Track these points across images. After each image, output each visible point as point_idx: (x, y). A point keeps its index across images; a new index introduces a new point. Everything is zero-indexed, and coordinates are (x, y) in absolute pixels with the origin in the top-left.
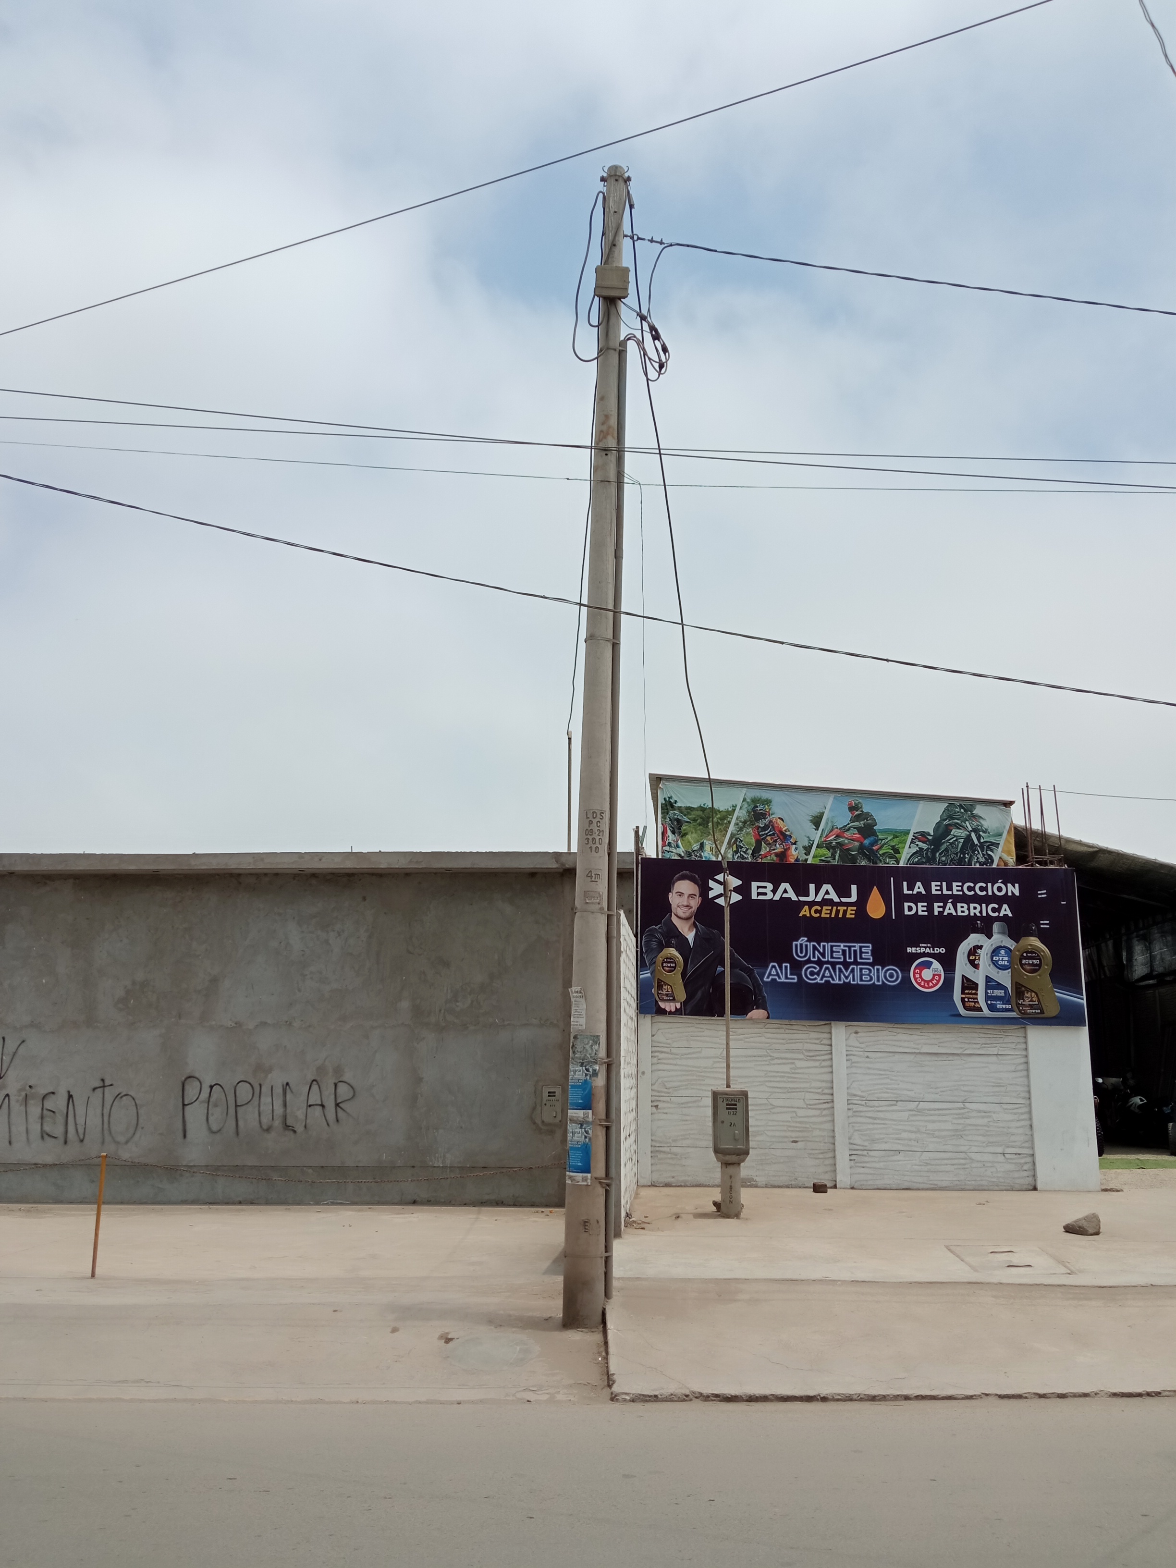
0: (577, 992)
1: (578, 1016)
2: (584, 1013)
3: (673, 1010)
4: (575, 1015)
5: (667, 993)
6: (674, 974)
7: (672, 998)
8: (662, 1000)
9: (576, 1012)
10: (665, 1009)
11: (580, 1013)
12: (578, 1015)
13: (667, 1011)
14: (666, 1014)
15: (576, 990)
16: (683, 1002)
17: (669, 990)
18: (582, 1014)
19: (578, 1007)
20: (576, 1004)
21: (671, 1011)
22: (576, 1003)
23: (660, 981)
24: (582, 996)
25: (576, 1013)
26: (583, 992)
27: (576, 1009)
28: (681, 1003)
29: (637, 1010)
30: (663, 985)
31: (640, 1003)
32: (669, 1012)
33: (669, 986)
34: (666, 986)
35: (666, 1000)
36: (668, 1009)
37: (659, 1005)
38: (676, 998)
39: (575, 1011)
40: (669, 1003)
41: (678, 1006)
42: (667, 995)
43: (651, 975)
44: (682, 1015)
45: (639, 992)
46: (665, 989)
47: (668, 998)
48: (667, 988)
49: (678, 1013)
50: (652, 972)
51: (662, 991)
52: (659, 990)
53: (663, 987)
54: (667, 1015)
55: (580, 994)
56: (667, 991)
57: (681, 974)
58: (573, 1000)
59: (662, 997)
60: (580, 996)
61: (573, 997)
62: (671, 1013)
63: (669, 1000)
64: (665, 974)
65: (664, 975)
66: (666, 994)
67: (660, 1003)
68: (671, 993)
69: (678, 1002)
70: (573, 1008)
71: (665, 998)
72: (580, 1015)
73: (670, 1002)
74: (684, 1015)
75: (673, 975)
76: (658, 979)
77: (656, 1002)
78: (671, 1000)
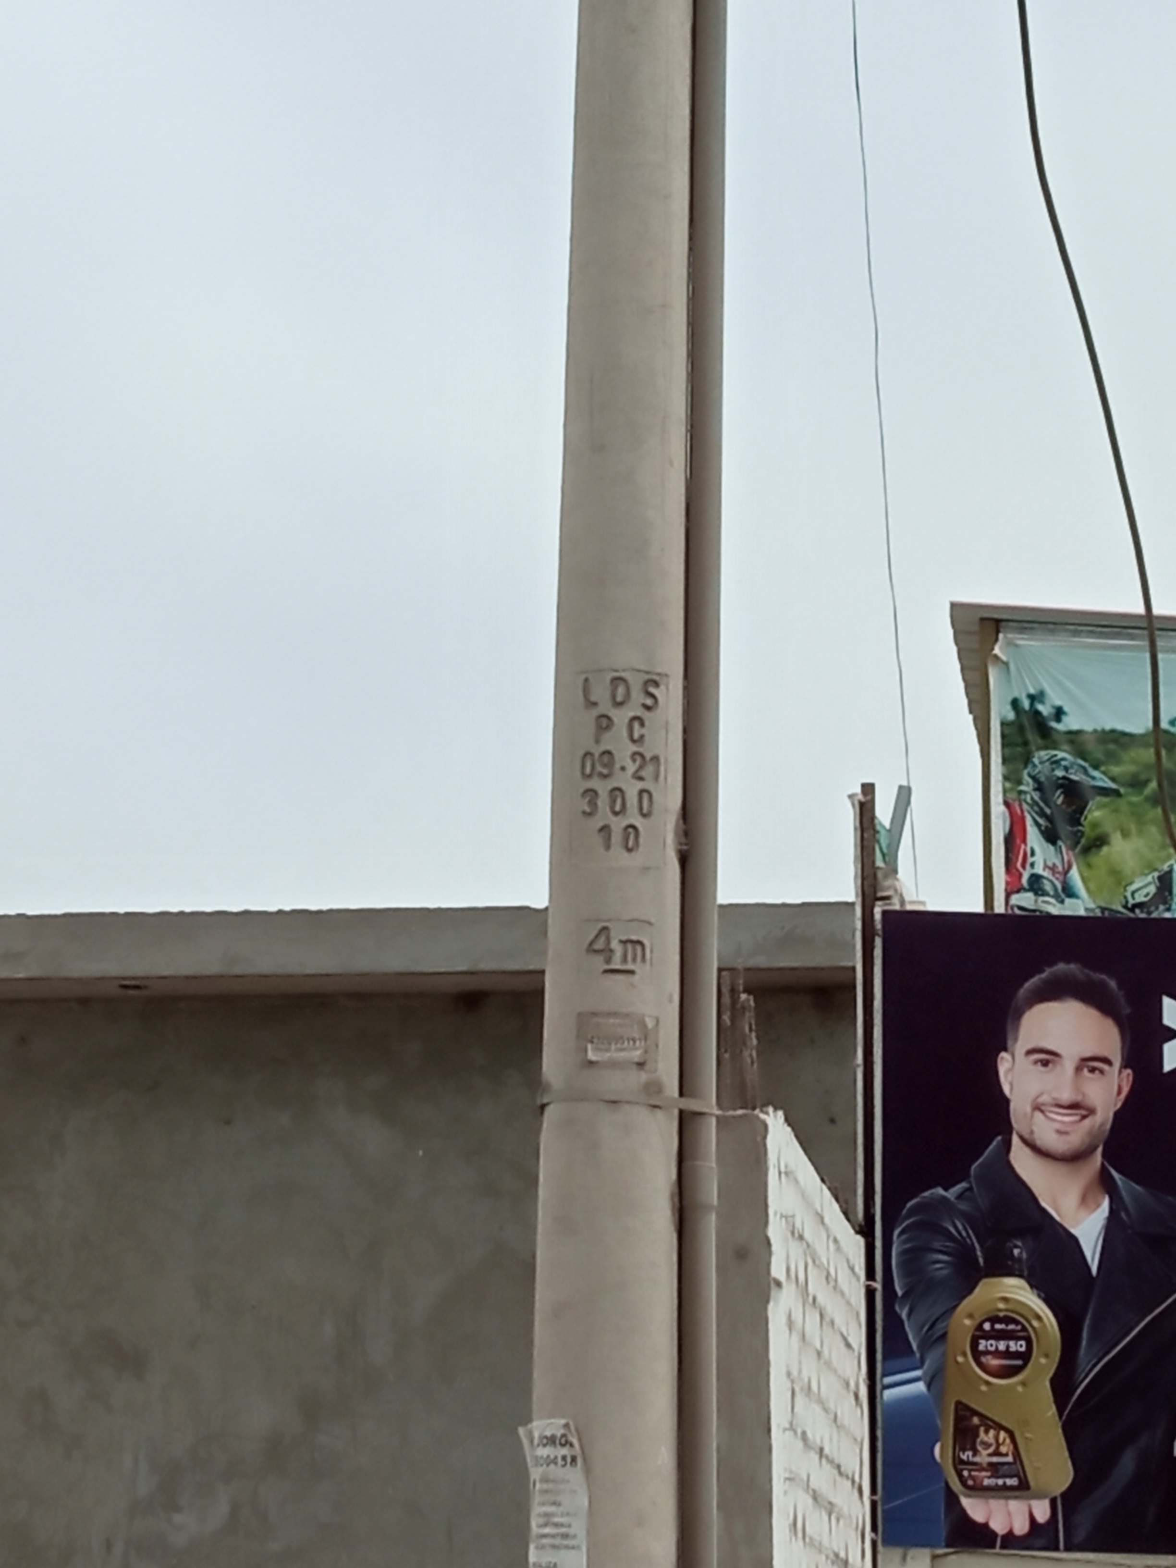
0: (551, 1441)
1: (558, 1541)
2: (579, 1527)
3: (1021, 1527)
4: (545, 1536)
5: (995, 1459)
6: (1024, 1384)
7: (1012, 1482)
8: (977, 1489)
9: (546, 1525)
10: (986, 1526)
11: (563, 1530)
12: (554, 1536)
13: (994, 1534)
14: (993, 1546)
15: (548, 1433)
16: (1064, 1495)
17: (1003, 1449)
18: (571, 1531)
19: (554, 1503)
20: (546, 1492)
21: (1010, 1533)
22: (545, 1486)
23: (964, 1413)
24: (574, 1459)
25: (547, 1530)
26: (575, 1441)
27: (546, 1515)
28: (1053, 1502)
29: (874, 1528)
30: (977, 1428)
31: (886, 1499)
32: (1004, 1537)
33: (1002, 1435)
34: (992, 1433)
35: (989, 1489)
36: (998, 1526)
37: (963, 1512)
38: (1032, 1483)
39: (542, 1521)
40: (1002, 1502)
41: (1042, 1511)
42: (995, 1469)
43: (929, 1386)
44: (1056, 1549)
45: (879, 1456)
46: (987, 1445)
47: (1000, 1482)
48: (997, 1438)
49: (1041, 1542)
50: (933, 1378)
51: (976, 1452)
52: (964, 1450)
53: (977, 1435)
54: (997, 1550)
55: (564, 1451)
56: (997, 1453)
57: (1053, 1381)
58: (536, 1473)
59: (973, 1478)
60: (564, 1458)
61: (537, 1460)
62: (1010, 1541)
63: (1005, 1487)
64: (987, 1383)
65: (984, 1388)
66: (991, 1464)
67: (966, 1502)
68: (1010, 1459)
69: (1039, 1496)
70: (537, 1510)
71: (986, 1482)
72: (565, 1536)
73: (1007, 1498)
74: (1068, 1549)
75: (1020, 1389)
76: (959, 1404)
77: (952, 1500)
78: (1012, 1488)
